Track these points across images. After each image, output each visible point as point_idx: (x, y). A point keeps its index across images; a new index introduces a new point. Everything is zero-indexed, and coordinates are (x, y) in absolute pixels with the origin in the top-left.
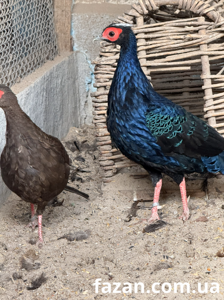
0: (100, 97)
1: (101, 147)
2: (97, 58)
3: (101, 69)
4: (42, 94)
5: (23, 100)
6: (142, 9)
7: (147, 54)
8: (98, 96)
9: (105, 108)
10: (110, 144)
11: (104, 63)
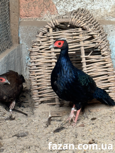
0: (32, 67)
1: (33, 91)
2: (30, 48)
3: (33, 53)
4: (5, 65)
6: (52, 25)
8: (31, 66)
9: (35, 72)
10: (37, 90)
11: (34, 51)
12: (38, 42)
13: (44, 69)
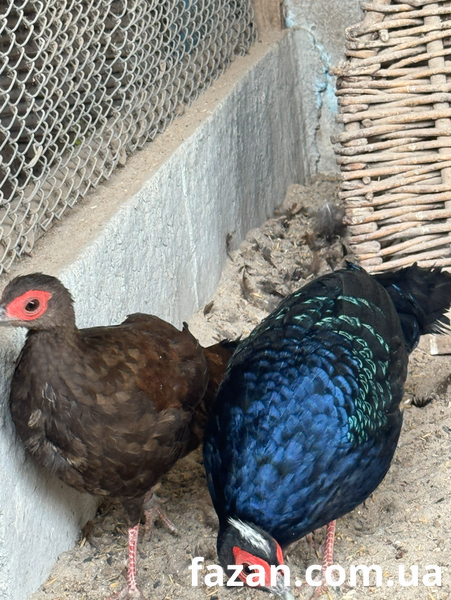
0: (351, 143)
1: (357, 246)
2: (341, 62)
3: (351, 84)
4: (230, 132)
5: (193, 155)
7: (446, 47)
8: (348, 141)
9: (363, 165)
10: (376, 239)
11: (357, 72)
12: (372, 32)
13: (400, 148)
